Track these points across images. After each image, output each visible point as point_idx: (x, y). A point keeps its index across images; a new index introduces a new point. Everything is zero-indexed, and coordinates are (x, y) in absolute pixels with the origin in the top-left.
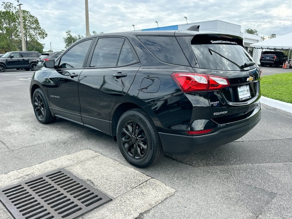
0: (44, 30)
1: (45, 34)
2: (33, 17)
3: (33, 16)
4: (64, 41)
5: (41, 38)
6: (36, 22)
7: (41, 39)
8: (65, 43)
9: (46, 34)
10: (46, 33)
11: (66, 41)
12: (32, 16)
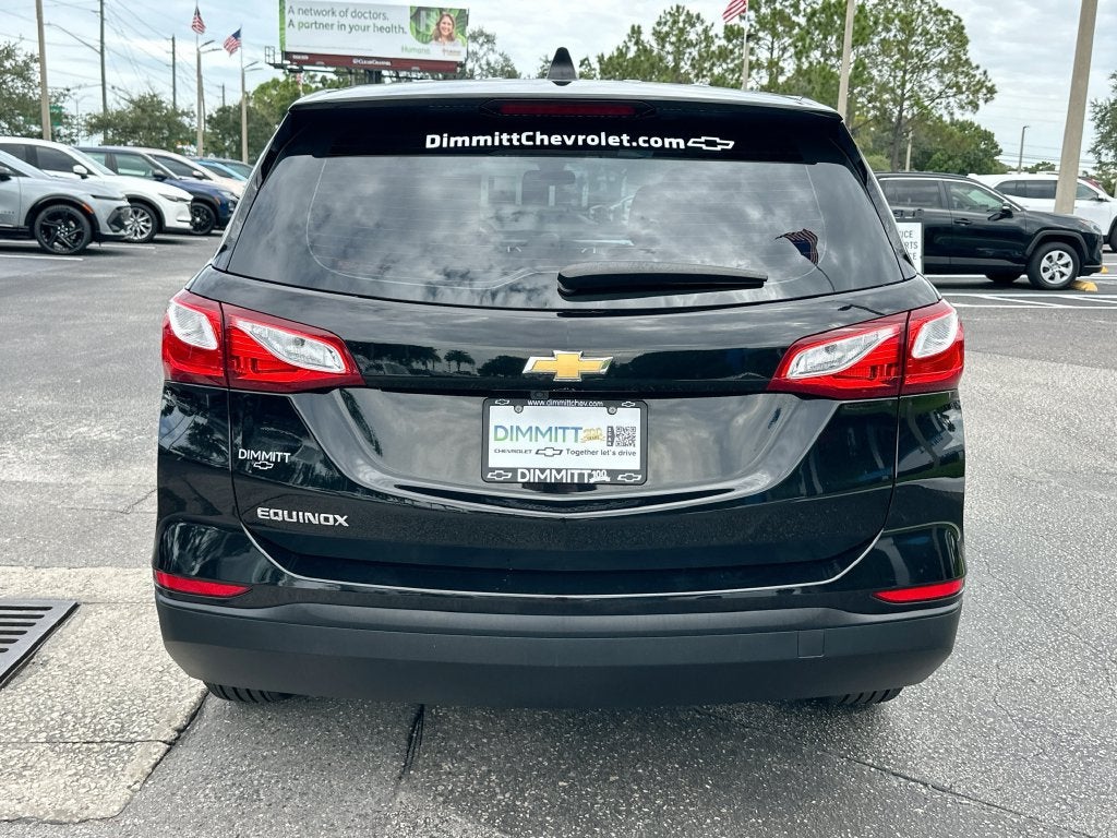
0: (981, 70)
1: (987, 88)
2: (945, 13)
3: (945, 9)
4: (1093, 120)
5: (962, 107)
6: (958, 36)
7: (961, 111)
8: (1099, 126)
9: (991, 91)
10: (989, 84)
11: (1102, 120)
12: (940, 9)
